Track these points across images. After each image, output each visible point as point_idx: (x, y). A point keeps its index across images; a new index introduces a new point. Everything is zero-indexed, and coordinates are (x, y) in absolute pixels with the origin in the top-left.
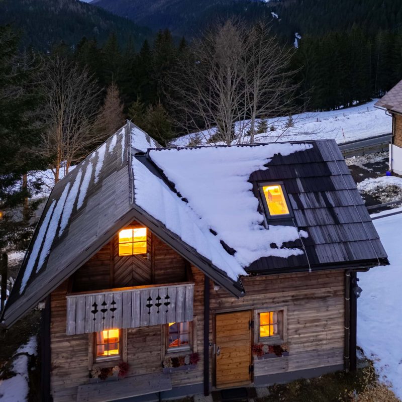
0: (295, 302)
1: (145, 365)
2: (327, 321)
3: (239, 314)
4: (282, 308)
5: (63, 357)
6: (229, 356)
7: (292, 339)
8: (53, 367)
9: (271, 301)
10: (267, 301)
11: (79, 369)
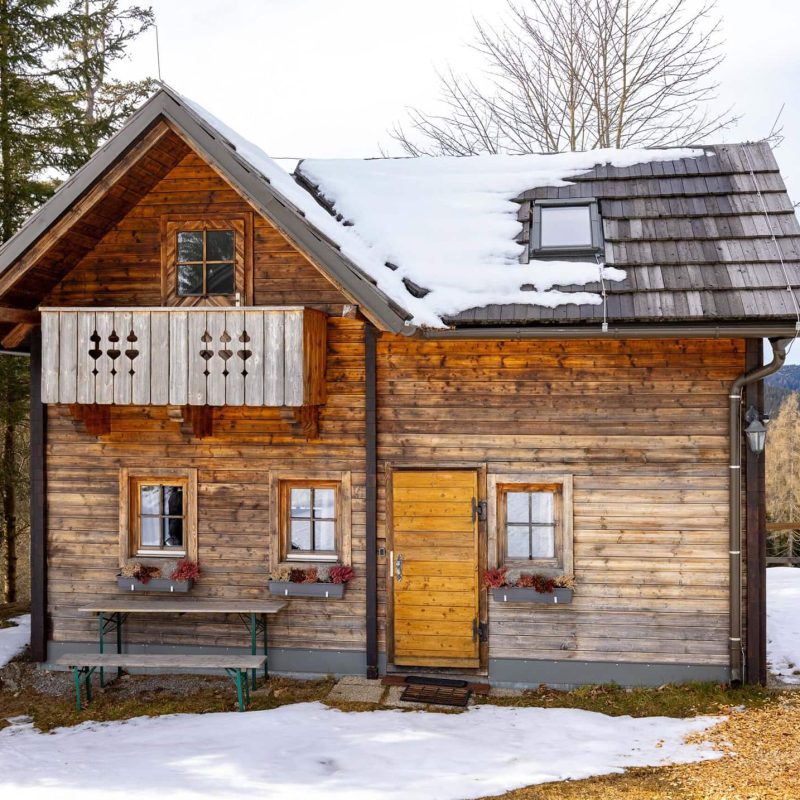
0: (594, 468)
1: (236, 577)
2: (681, 532)
3: (448, 476)
4: (558, 479)
5: (71, 529)
6: (426, 585)
7: (587, 569)
8: (52, 548)
9: (531, 455)
10: (522, 454)
11: (100, 561)
